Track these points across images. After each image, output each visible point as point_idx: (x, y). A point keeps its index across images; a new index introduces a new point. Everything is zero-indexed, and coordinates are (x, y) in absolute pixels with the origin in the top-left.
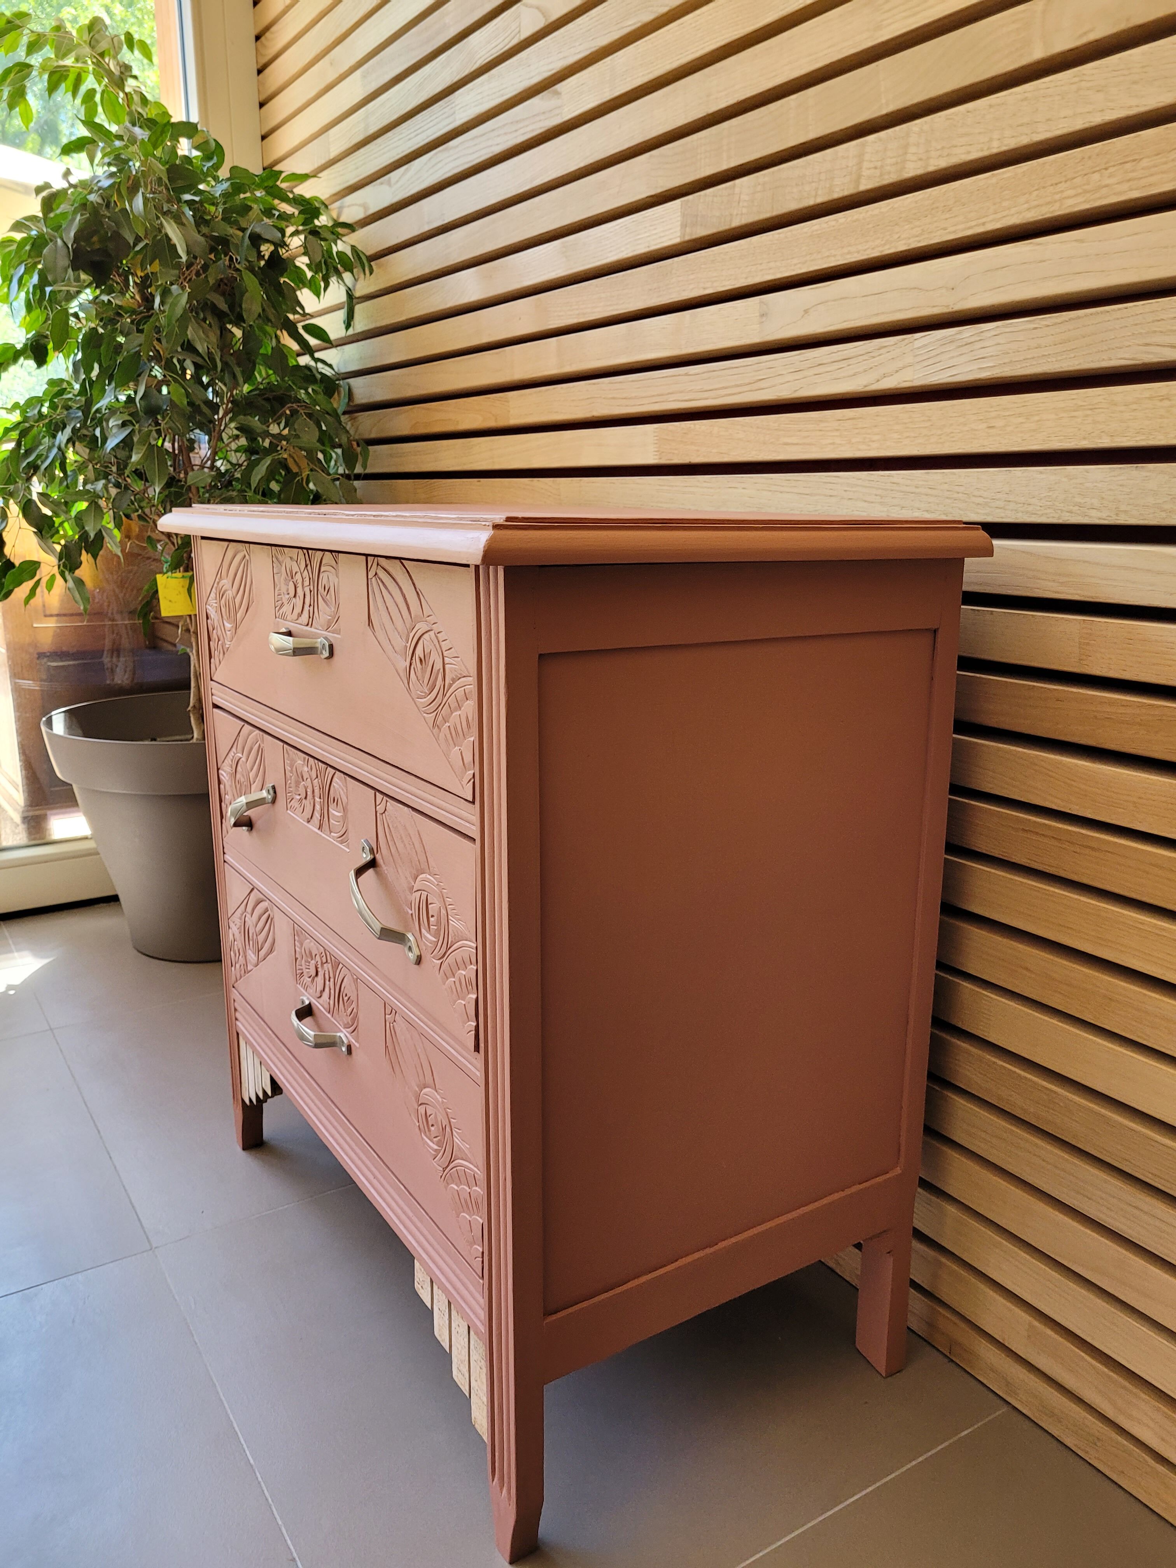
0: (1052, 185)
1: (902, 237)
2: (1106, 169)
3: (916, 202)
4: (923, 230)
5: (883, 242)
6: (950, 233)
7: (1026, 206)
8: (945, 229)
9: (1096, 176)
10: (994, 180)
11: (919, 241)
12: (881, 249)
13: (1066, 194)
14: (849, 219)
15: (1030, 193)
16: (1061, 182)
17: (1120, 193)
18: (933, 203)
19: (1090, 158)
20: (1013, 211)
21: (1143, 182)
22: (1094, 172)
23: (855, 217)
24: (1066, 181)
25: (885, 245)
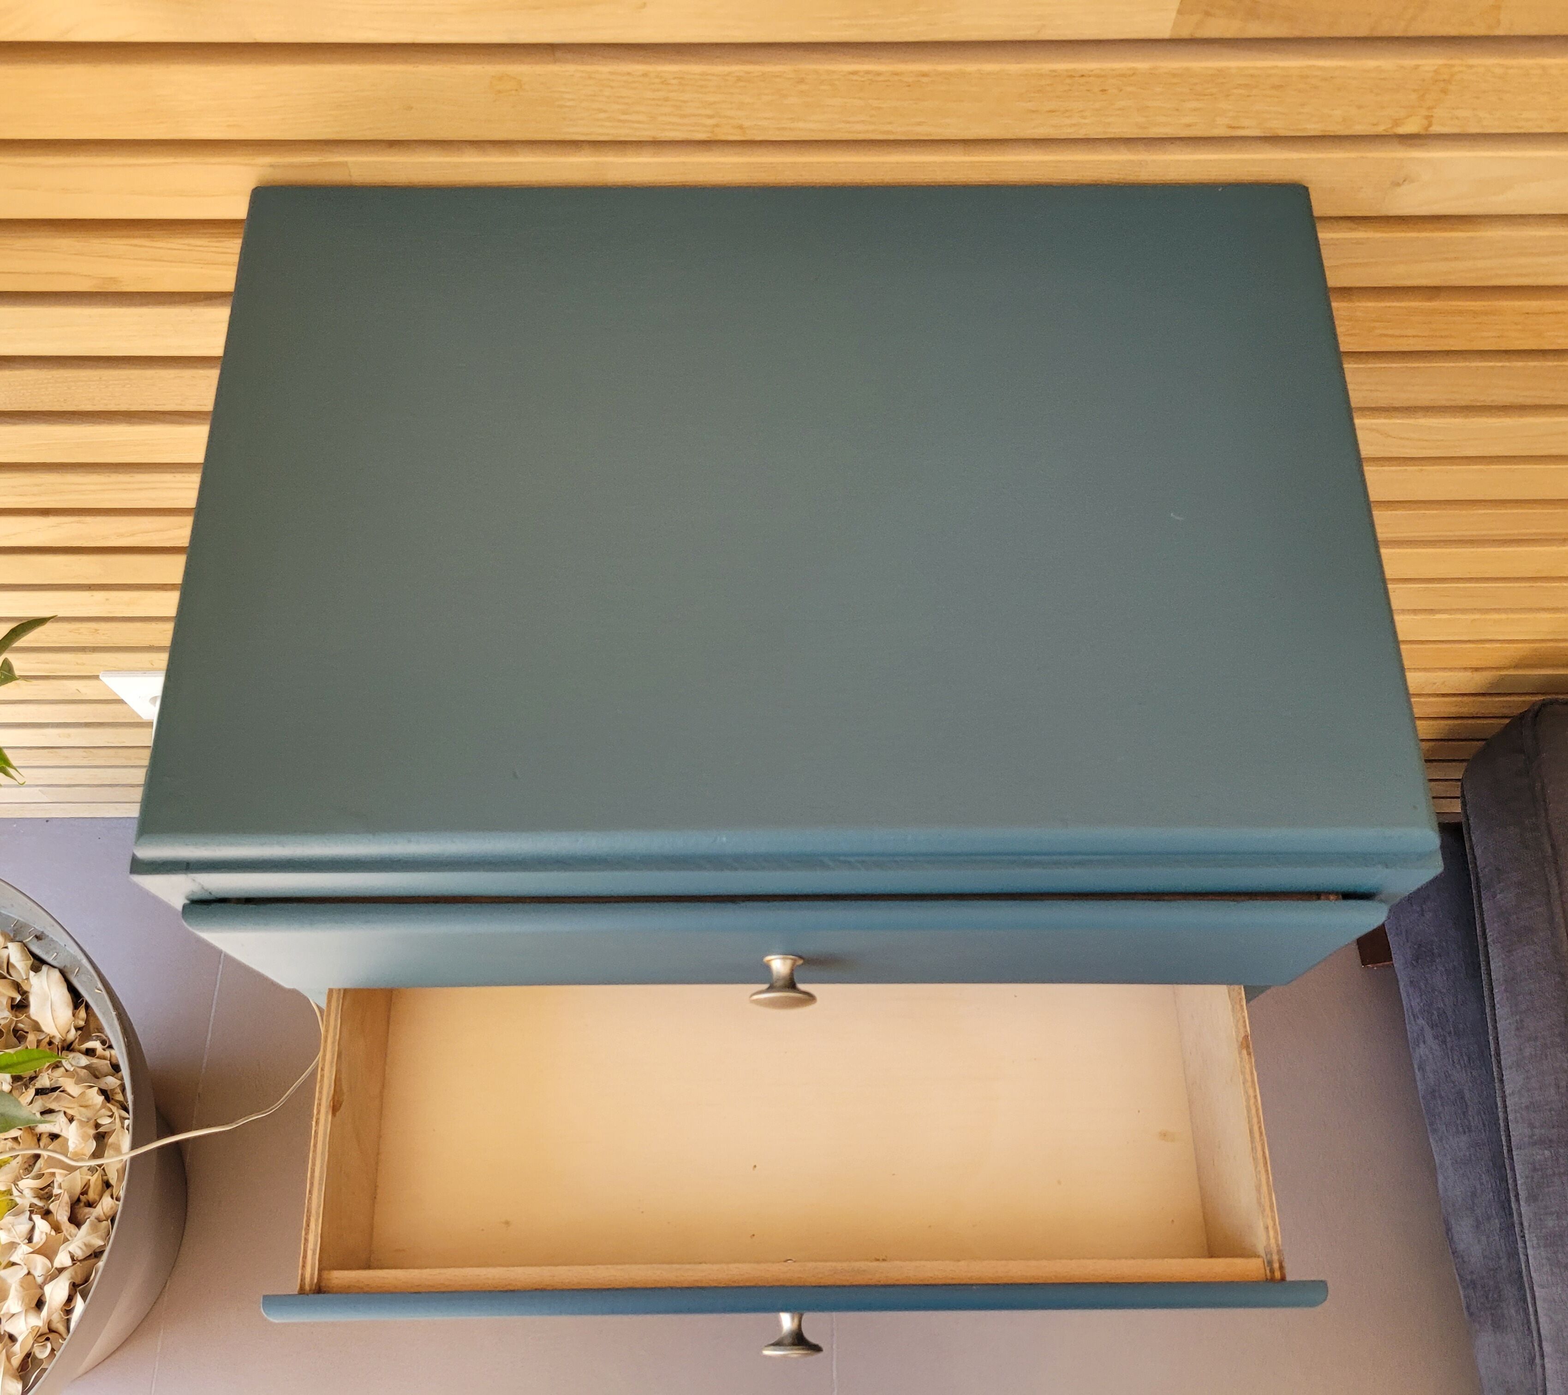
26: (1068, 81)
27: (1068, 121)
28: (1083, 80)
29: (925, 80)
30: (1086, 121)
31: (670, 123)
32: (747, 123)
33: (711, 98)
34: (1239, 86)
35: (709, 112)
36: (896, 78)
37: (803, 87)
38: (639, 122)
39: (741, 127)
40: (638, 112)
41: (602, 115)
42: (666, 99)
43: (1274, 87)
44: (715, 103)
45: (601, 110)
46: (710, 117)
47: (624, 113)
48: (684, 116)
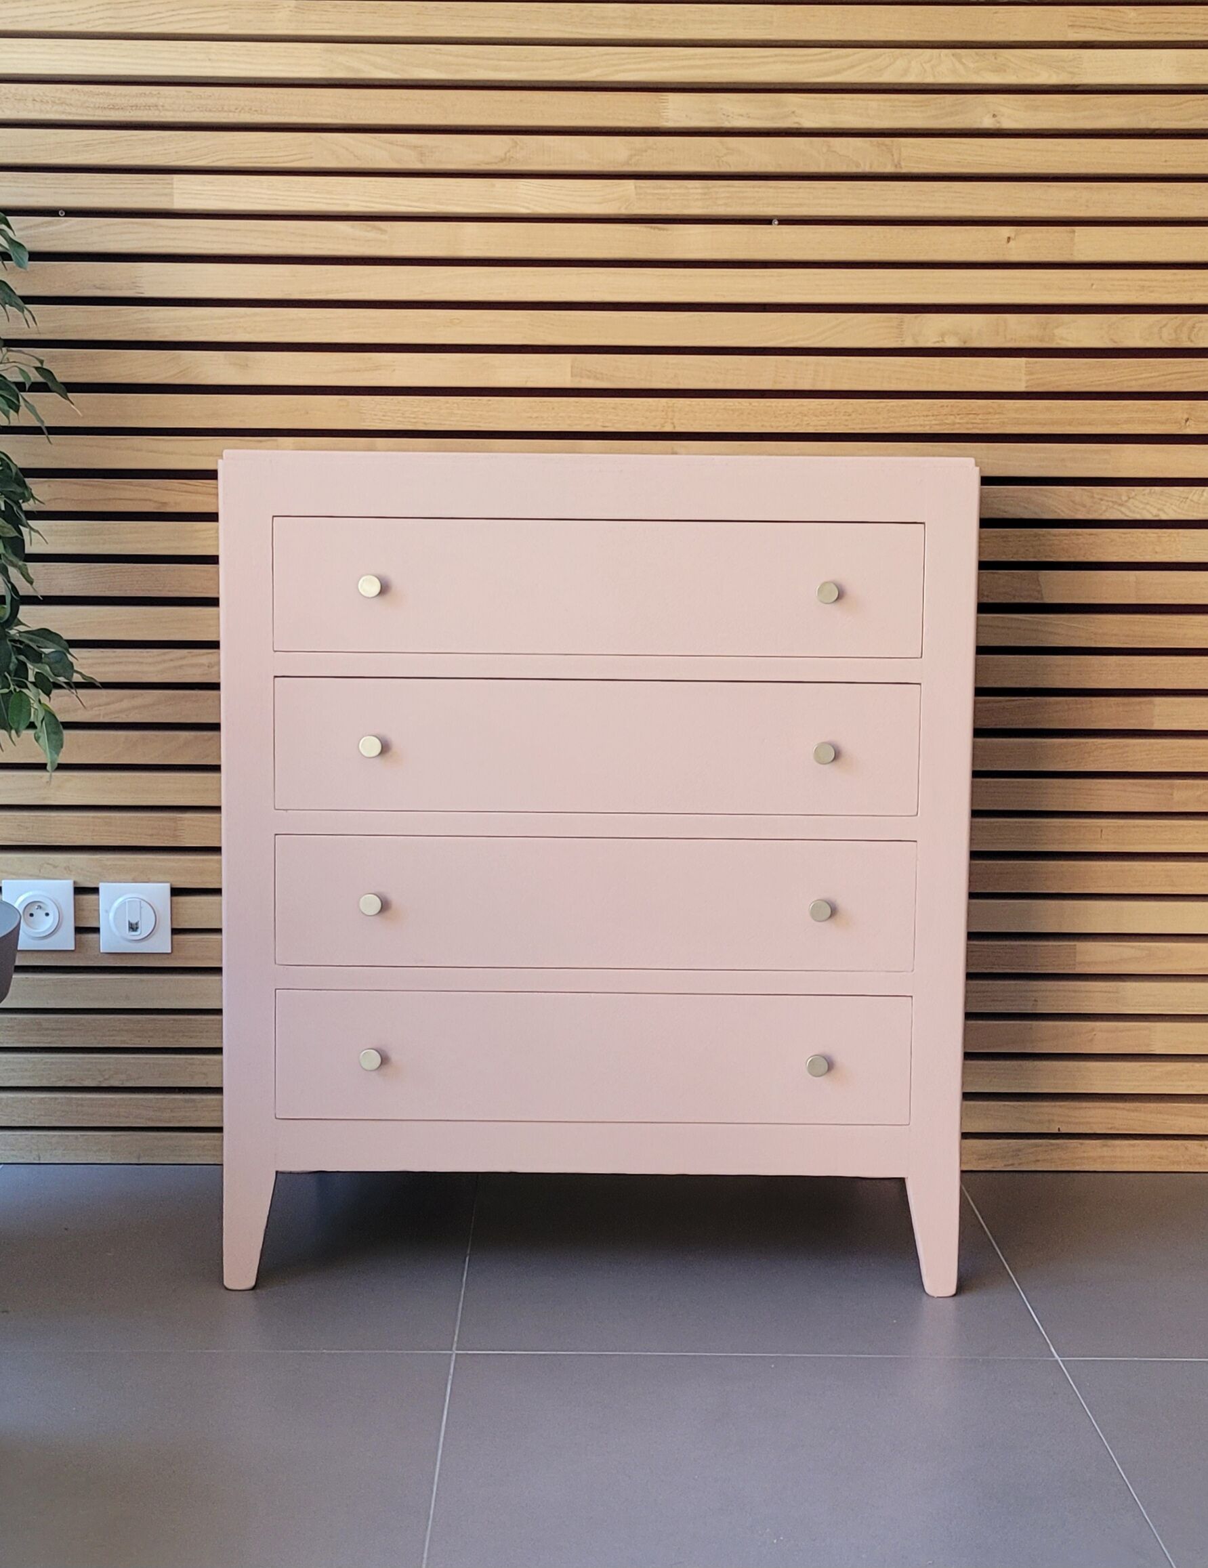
0: (924, 416)
1: (811, 424)
2: (958, 415)
3: (822, 405)
4: (828, 423)
5: (795, 424)
6: (850, 429)
7: (907, 423)
8: (847, 426)
9: (952, 417)
10: (882, 405)
11: (826, 429)
12: (793, 428)
13: (934, 422)
14: (762, 405)
15: (909, 417)
16: (929, 416)
17: (967, 429)
18: (836, 409)
19: (947, 406)
20: (897, 424)
21: (981, 426)
22: (951, 415)
23: (768, 404)
24: (933, 416)
25: (796, 426)
26: (540, 404)
27: (543, 422)
28: (545, 404)
29: (490, 402)
30: (550, 422)
31: (399, 421)
32: (427, 421)
33: (415, 410)
34: (601, 407)
35: (413, 416)
36: (480, 402)
37: (448, 405)
38: (388, 420)
39: (425, 423)
40: (389, 416)
41: (375, 417)
42: (399, 410)
43: (613, 408)
44: (415, 412)
45: (375, 415)
46: (414, 418)
47: (384, 416)
48: (405, 418)
